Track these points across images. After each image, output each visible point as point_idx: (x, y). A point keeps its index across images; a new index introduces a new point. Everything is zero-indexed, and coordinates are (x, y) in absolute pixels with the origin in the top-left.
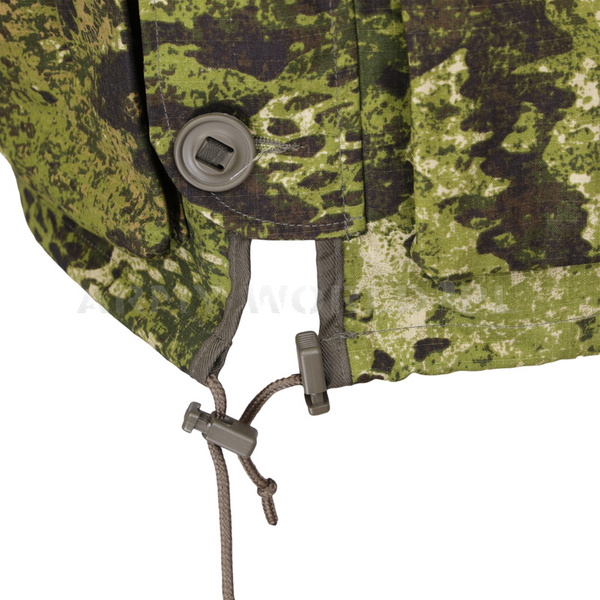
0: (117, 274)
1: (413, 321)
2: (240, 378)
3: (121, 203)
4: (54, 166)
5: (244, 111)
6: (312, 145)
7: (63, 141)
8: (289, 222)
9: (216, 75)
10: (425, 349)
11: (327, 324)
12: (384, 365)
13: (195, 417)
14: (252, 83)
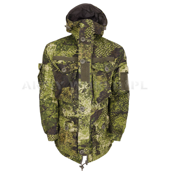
0: (71, 157)
1: (91, 159)
2: (82, 164)
3: (74, 154)
4: (67, 152)
5: (83, 149)
6: (87, 151)
7: (68, 150)
8: (85, 155)
9: (82, 148)
10: (92, 160)
11: (87, 160)
12: (90, 162)
13: (80, 166)
14: (84, 148)
